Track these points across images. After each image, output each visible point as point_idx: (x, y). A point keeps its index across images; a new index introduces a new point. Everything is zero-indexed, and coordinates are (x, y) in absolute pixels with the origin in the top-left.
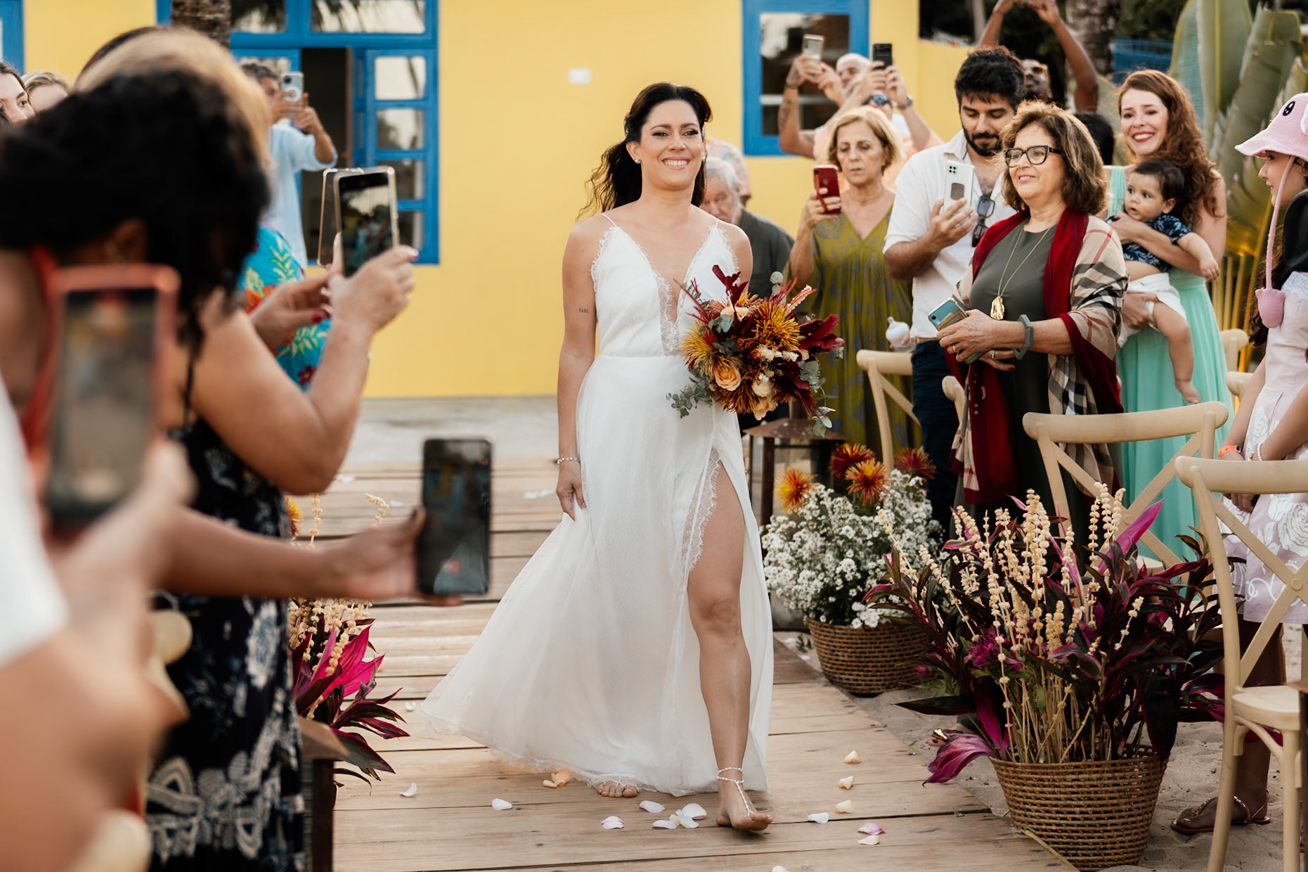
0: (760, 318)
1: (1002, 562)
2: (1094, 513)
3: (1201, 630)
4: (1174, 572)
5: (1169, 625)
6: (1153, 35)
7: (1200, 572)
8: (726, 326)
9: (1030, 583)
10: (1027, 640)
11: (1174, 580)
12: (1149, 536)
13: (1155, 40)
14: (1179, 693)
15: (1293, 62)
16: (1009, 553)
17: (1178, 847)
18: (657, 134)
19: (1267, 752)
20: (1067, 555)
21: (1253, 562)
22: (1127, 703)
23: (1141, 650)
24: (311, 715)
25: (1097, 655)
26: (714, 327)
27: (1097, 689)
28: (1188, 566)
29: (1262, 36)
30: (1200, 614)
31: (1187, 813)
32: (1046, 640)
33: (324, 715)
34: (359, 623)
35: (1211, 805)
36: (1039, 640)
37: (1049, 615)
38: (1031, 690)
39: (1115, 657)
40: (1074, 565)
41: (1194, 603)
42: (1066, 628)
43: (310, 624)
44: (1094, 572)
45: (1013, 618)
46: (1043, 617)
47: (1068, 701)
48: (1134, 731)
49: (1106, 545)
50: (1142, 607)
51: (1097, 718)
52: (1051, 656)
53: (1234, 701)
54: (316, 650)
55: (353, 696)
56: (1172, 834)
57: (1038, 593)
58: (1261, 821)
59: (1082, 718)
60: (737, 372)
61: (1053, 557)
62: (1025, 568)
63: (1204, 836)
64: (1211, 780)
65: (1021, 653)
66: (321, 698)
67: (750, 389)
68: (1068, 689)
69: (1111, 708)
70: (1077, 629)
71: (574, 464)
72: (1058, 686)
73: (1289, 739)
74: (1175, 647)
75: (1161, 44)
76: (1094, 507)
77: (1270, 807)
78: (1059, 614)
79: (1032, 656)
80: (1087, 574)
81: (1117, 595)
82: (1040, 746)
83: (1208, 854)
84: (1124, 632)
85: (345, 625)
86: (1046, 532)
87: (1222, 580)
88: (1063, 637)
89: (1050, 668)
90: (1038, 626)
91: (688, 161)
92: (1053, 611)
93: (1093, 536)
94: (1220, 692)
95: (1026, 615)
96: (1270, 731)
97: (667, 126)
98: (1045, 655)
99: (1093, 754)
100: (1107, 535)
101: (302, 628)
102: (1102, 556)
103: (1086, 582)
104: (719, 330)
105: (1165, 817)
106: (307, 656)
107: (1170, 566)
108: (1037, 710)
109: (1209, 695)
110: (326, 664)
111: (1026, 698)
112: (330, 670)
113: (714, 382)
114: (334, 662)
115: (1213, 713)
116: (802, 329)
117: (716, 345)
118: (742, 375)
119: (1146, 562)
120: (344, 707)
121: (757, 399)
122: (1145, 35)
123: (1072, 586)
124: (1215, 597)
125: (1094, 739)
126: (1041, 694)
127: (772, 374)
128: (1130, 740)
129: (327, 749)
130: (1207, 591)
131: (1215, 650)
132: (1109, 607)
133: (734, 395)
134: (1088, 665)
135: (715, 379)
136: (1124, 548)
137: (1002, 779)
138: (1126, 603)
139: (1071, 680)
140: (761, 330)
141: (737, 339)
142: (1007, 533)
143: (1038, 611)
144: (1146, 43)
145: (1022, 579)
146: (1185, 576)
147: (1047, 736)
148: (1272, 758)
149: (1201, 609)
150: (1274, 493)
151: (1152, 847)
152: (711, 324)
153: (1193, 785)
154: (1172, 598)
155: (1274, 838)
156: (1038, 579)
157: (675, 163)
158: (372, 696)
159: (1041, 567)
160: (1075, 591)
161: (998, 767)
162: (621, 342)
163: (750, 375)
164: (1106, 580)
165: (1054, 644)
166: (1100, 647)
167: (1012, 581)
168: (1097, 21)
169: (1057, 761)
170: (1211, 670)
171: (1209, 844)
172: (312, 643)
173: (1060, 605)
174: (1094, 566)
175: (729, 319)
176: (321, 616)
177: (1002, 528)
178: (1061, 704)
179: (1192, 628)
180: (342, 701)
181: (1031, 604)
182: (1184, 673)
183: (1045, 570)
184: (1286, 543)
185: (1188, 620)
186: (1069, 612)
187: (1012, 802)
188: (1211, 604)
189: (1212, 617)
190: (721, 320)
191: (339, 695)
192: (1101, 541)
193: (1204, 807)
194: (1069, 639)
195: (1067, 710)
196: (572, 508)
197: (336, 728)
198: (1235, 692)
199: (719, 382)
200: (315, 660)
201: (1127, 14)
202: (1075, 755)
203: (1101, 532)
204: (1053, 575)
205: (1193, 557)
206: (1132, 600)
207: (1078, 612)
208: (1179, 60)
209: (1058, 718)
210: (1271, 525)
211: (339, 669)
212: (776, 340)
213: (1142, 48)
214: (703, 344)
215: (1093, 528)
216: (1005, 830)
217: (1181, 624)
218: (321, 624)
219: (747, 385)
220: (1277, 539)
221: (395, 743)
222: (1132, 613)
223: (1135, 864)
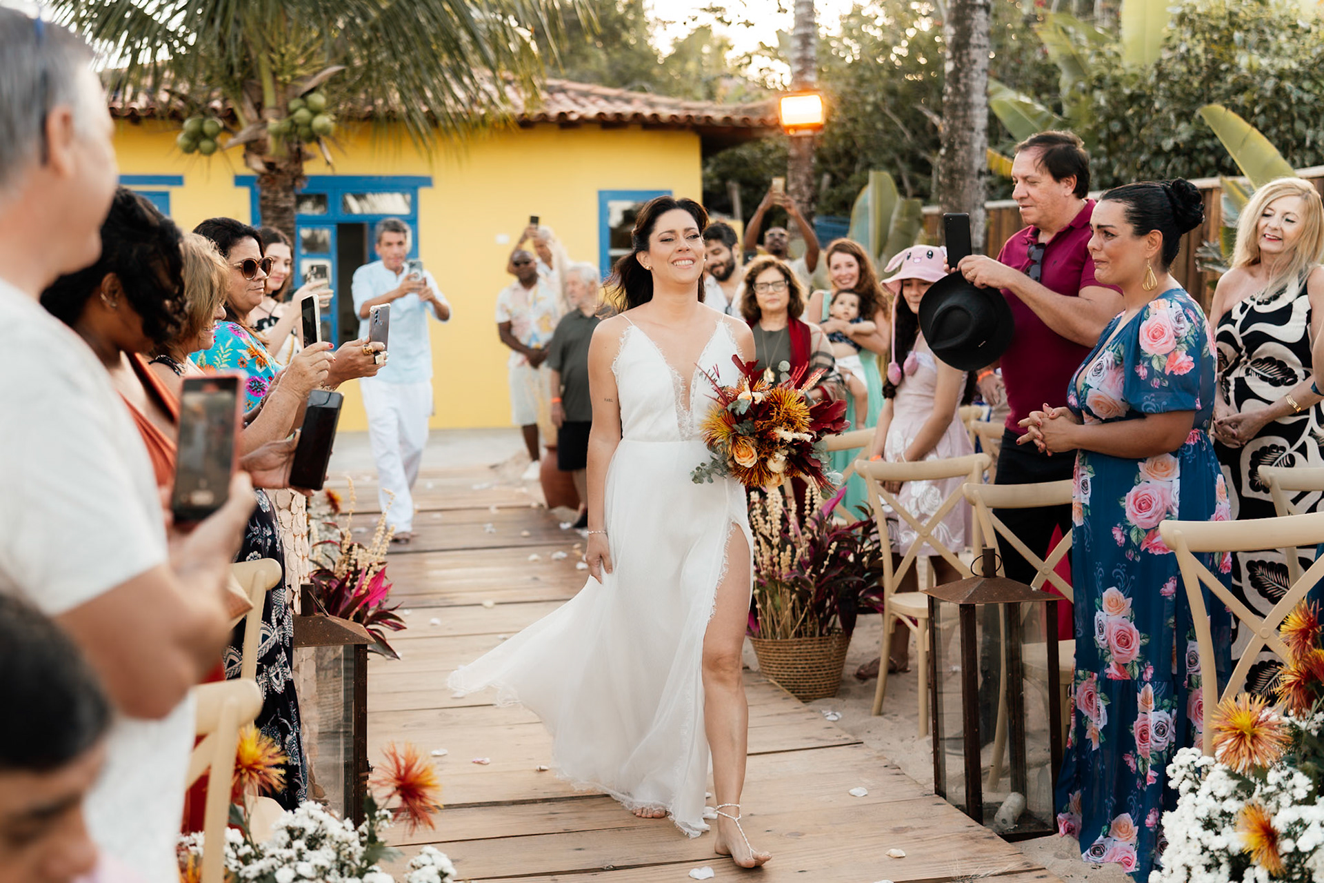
0: (776, 403)
1: (754, 523)
2: (808, 494)
3: (870, 560)
4: (854, 527)
5: (851, 558)
6: (838, 214)
7: (869, 526)
8: (743, 409)
9: (771, 535)
10: (770, 568)
11: (854, 532)
12: (839, 506)
13: (839, 217)
14: (858, 598)
15: (918, 230)
16: (758, 517)
17: (857, 686)
18: (665, 240)
19: (908, 630)
20: (793, 518)
21: (902, 523)
22: (828, 604)
23: (835, 573)
24: (351, 618)
25: (811, 577)
26: (733, 410)
27: (810, 596)
28: (862, 524)
29: (901, 214)
30: (869, 552)
31: (862, 667)
32: (780, 568)
33: (358, 619)
34: (379, 564)
35: (877, 662)
36: (777, 568)
37: (782, 554)
38: (772, 597)
39: (821, 577)
40: (796, 524)
41: (865, 545)
42: (792, 561)
43: (349, 565)
44: (808, 528)
45: (761, 555)
46: (779, 555)
47: (794, 603)
48: (832, 620)
49: (815, 512)
50: (837, 548)
51: (810, 612)
52: (784, 578)
53: (890, 602)
54: (353, 581)
55: (375, 607)
56: (854, 680)
57: (776, 541)
58: (905, 670)
59: (802, 613)
60: (754, 451)
61: (784, 520)
62: (768, 526)
63: (872, 680)
64: (876, 648)
65: (767, 576)
66: (357, 609)
67: (765, 466)
68: (794, 596)
69: (819, 607)
70: (799, 562)
71: (602, 536)
72: (788, 594)
73: (920, 622)
74: (856, 570)
75: (842, 218)
76: (808, 490)
77: (910, 662)
78: (788, 553)
79: (771, 577)
80: (804, 529)
81: (822, 541)
82: (778, 630)
83: (875, 690)
84: (826, 563)
85: (371, 565)
86: (780, 505)
87: (882, 532)
88: (790, 566)
89: (783, 585)
90: (776, 560)
91: (694, 261)
92: (785, 551)
93: (807, 507)
94: (882, 597)
95: (769, 554)
96: (910, 618)
97: (672, 232)
98: (780, 576)
99: (808, 634)
100: (815, 507)
101: (344, 567)
102: (813, 519)
103: (804, 534)
104: (737, 412)
105: (850, 670)
106: (348, 584)
107: (851, 524)
108: (775, 609)
109: (875, 599)
110: (360, 588)
111: (769, 602)
112: (362, 592)
113: (733, 458)
114: (365, 587)
115: (877, 609)
116: (811, 411)
117: (735, 426)
118: (759, 453)
119: (837, 521)
120: (370, 613)
121: (770, 474)
122: (833, 214)
123: (796, 536)
124: (878, 541)
125: (809, 625)
126: (778, 599)
127: (786, 452)
128: (830, 625)
129: (363, 639)
130: (874, 537)
131: (878, 572)
132: (817, 548)
133: (750, 471)
134: (805, 582)
135: (733, 457)
136: (825, 512)
137: (756, 650)
138: (827, 546)
139: (796, 591)
140: (778, 414)
141: (754, 421)
142: (757, 506)
143: (776, 551)
144: (833, 218)
145: (766, 533)
146: (860, 529)
147: (782, 623)
148: (911, 635)
149: (870, 548)
150: (915, 480)
151: (842, 687)
152: (730, 407)
153: (866, 651)
154: (853, 542)
155: (913, 680)
156: (776, 532)
157: (683, 262)
158: (386, 606)
159: (777, 526)
160: (797, 539)
161: (753, 642)
162: (643, 428)
163: (765, 453)
164: (815, 533)
165: (785, 570)
166: (813, 571)
167: (761, 534)
168: (805, 205)
169: (787, 638)
170: (875, 584)
171: (875, 685)
172: (351, 576)
173: (789, 547)
174: (808, 525)
175: (746, 403)
176: (356, 560)
177: (754, 503)
178: (790, 605)
179: (865, 559)
180: (368, 609)
181: (772, 547)
182: (861, 586)
183: (780, 527)
184: (923, 509)
185: (862, 555)
186: (794, 551)
187: (762, 661)
188: (876, 545)
189: (876, 554)
190: (739, 402)
191: (367, 607)
192: (812, 510)
193: (872, 663)
194: (794, 567)
195: (793, 609)
196: (600, 574)
197: (365, 626)
198: (890, 596)
199: (738, 460)
200: (352, 587)
201: (823, 202)
202: (798, 634)
203: (812, 505)
204: (785, 531)
205: (865, 518)
206: (830, 544)
207: (799, 551)
208: (854, 229)
209: (788, 613)
210: (913, 501)
211: (368, 592)
212: (791, 423)
213: (830, 221)
214: (723, 425)
215: (807, 502)
216: (758, 679)
217: (859, 557)
218: (355, 566)
219: (763, 462)
220: (917, 507)
221: (400, 633)
222: (831, 552)
223: (833, 697)
